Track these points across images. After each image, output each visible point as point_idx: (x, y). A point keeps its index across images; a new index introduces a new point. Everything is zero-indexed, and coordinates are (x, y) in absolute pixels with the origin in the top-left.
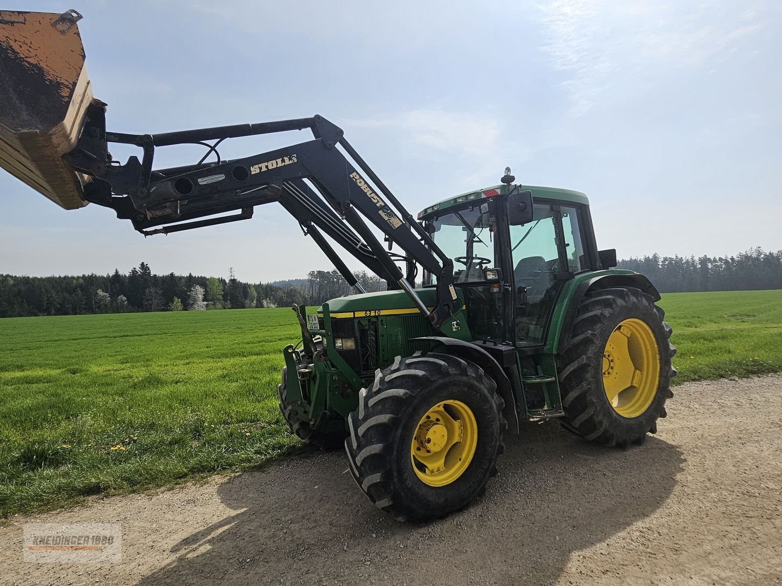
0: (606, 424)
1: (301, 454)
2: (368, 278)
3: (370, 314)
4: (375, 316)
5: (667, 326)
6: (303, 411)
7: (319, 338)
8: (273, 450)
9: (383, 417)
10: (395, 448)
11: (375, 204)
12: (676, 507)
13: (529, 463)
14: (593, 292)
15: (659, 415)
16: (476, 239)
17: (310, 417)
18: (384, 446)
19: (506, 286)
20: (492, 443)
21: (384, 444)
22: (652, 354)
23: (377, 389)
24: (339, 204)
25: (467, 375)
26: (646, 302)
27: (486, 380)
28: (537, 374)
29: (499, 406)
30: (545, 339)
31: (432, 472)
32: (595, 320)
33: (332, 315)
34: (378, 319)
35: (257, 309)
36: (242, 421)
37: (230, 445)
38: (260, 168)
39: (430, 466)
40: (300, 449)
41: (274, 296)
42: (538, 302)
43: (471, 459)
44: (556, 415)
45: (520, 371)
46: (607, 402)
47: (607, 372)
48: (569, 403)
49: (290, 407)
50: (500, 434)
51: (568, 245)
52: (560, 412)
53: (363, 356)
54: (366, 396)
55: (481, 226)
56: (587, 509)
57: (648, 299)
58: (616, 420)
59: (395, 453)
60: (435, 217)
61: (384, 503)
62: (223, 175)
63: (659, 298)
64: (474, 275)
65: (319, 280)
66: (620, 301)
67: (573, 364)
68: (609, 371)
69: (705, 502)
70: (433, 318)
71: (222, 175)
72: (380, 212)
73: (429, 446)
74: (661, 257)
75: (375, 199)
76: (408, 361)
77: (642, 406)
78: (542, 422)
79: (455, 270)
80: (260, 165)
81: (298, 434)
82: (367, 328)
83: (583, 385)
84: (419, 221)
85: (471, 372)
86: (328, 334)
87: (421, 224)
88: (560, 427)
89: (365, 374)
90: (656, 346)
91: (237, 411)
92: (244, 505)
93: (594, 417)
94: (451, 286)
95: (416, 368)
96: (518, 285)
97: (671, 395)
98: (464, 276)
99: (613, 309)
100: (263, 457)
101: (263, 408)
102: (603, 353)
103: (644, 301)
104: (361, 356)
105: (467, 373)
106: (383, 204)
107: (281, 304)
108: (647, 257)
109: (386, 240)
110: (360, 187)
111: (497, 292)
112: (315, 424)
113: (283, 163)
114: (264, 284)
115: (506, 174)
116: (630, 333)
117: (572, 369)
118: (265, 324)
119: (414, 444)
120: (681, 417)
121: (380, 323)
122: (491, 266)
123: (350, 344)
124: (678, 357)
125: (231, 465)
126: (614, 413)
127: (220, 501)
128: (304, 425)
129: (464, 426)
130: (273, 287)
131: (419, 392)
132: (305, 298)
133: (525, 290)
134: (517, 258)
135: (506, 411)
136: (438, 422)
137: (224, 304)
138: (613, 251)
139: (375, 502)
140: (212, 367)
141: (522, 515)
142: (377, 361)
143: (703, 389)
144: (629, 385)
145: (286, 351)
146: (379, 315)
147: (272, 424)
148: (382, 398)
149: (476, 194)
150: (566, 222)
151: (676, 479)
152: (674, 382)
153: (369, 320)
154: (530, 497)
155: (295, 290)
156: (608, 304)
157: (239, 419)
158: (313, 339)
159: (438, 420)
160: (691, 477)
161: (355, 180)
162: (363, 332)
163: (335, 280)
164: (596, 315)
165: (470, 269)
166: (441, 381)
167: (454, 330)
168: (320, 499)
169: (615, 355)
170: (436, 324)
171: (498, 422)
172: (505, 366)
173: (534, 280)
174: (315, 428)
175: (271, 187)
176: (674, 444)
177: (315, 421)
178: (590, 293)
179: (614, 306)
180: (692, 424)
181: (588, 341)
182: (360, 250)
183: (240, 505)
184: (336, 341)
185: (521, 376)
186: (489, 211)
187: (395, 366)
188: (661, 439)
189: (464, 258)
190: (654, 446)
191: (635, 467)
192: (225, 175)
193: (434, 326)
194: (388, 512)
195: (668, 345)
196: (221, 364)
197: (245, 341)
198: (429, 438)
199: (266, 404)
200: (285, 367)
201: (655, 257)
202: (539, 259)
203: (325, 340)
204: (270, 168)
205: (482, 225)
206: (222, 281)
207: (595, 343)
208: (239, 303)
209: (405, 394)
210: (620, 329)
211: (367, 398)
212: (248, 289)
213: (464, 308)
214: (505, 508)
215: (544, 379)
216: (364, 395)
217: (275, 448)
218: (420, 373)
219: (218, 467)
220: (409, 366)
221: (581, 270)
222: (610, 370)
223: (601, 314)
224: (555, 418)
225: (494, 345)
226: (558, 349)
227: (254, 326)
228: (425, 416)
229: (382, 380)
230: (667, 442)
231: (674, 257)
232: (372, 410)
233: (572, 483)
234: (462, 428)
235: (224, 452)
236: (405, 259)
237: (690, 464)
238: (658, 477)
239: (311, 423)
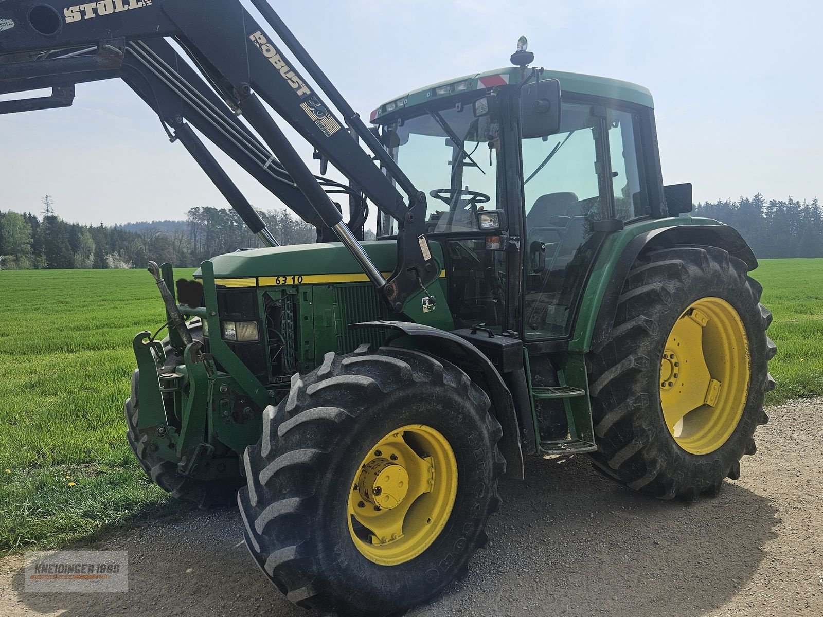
0: (661, 463)
1: (165, 516)
2: (292, 222)
3: (285, 281)
4: (294, 286)
5: (764, 310)
6: (168, 444)
7: (198, 321)
8: (116, 510)
9: (301, 453)
10: (321, 503)
11: (294, 91)
12: (761, 594)
13: (538, 526)
14: (651, 254)
15: (745, 451)
16: (467, 160)
17: (179, 455)
18: (302, 501)
19: (513, 239)
20: (480, 494)
21: (301, 499)
22: (739, 354)
23: (294, 406)
24: (230, 88)
25: (443, 384)
26: (734, 271)
27: (474, 393)
28: (556, 383)
29: (494, 434)
30: (571, 327)
31: (382, 541)
32: (651, 299)
33: (218, 282)
34: (297, 290)
35: (94, 270)
36: (62, 462)
37: (38, 504)
38: (83, 13)
39: (380, 532)
40: (164, 507)
41: (126, 248)
42: (564, 269)
43: (446, 520)
44: (584, 449)
45: (530, 378)
46: (665, 430)
47: (667, 383)
48: (605, 431)
49: (145, 438)
50: (494, 479)
51: (616, 174)
52: (591, 446)
53: (273, 351)
54: (274, 418)
55: (475, 138)
56: (625, 597)
57: (737, 267)
58: (678, 458)
59: (321, 512)
60: (400, 120)
61: (300, 594)
62: (11, 20)
63: (754, 266)
64: (460, 221)
65: (206, 222)
66: (693, 270)
67: (613, 369)
68: (670, 381)
69: (805, 586)
70: (391, 291)
71: (8, 21)
72: (304, 106)
73: (379, 499)
74: (767, 199)
75: (293, 82)
76: (347, 361)
77: (719, 435)
78: (563, 461)
79: (430, 211)
80: (82, 7)
81: (160, 483)
82: (278, 304)
83: (628, 402)
84: (372, 126)
85: (449, 380)
86: (210, 314)
87: (376, 130)
88: (591, 468)
89: (274, 381)
90: (746, 341)
91: (54, 446)
92: (60, 604)
93: (645, 453)
94: (421, 238)
95: (358, 373)
96: (531, 239)
97: (765, 420)
98: (446, 221)
99: (682, 282)
100: (98, 522)
101: (101, 440)
102: (662, 351)
103: (732, 271)
104: (268, 353)
105: (443, 382)
106: (308, 92)
107: (139, 262)
108: (745, 198)
109: (316, 156)
110: (267, 58)
111: (497, 250)
112: (187, 465)
113: (126, 7)
114: (108, 227)
115: (520, 49)
116: (707, 320)
117: (612, 377)
118: (109, 297)
119: (353, 498)
120: (779, 453)
121: (301, 297)
122: (491, 206)
123: (249, 332)
124: (780, 360)
125: (39, 538)
126: (674, 446)
127: (16, 599)
128: (169, 467)
129: (436, 467)
130: (126, 233)
131: (363, 411)
132: (183, 253)
133: (543, 247)
134: (531, 196)
135: (504, 443)
136: (394, 461)
137: (36, 259)
138: (688, 187)
139: (286, 593)
140: (11, 370)
141: (524, 608)
142: (296, 361)
143: (815, 410)
144: (701, 403)
145: (137, 343)
146: (300, 284)
147: (116, 466)
148: (300, 421)
149: (468, 81)
150: (615, 136)
151: (765, 550)
152: (771, 400)
153: (283, 292)
154: (537, 580)
155: (164, 239)
156: (674, 273)
157: (59, 458)
158: (187, 324)
159: (394, 457)
160: (787, 547)
161: (258, 46)
162: (273, 312)
163: (235, 224)
164: (653, 291)
165: (455, 210)
166: (401, 394)
167: (425, 311)
168: (194, 589)
169: (681, 357)
170: (395, 301)
171: (490, 460)
172: (506, 371)
173: (558, 230)
174: (187, 473)
175: (105, 49)
176: (764, 495)
177: (188, 460)
178: (647, 254)
179: (684, 277)
180: (794, 465)
181: (639, 333)
182: (270, 172)
183: (52, 604)
184: (226, 326)
185: (531, 386)
186: (488, 111)
187: (324, 369)
188: (746, 487)
189: (446, 191)
190: (735, 498)
191: (704, 532)
192: (14, 21)
193: (393, 304)
194: (308, 608)
195: (764, 341)
196: (27, 364)
197: (73, 325)
198: (378, 487)
199: (107, 433)
200: (137, 370)
201: (758, 200)
202: (569, 197)
203: (206, 324)
204: (102, 12)
205: (477, 136)
206: (31, 220)
207: (650, 336)
208: (63, 259)
209: (340, 415)
210: (691, 314)
211: (276, 422)
212: (79, 235)
213: (443, 274)
214: (498, 599)
215: (566, 392)
216: (271, 416)
217: (119, 506)
218: (365, 380)
219: (15, 541)
220: (348, 369)
221: (635, 216)
222: (673, 380)
223: (663, 289)
224: (584, 454)
225: (490, 337)
226: (592, 343)
227: (90, 300)
228: (371, 452)
229: (302, 392)
230: (755, 492)
231: (786, 201)
232: (284, 442)
233: (605, 557)
234: (433, 471)
235: (27, 515)
236: (347, 190)
237: (787, 527)
238: (737, 546)
239: (181, 464)
